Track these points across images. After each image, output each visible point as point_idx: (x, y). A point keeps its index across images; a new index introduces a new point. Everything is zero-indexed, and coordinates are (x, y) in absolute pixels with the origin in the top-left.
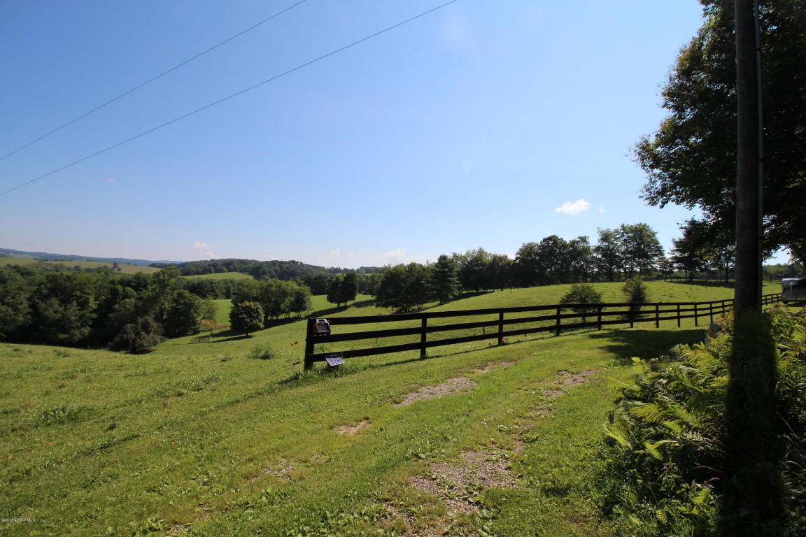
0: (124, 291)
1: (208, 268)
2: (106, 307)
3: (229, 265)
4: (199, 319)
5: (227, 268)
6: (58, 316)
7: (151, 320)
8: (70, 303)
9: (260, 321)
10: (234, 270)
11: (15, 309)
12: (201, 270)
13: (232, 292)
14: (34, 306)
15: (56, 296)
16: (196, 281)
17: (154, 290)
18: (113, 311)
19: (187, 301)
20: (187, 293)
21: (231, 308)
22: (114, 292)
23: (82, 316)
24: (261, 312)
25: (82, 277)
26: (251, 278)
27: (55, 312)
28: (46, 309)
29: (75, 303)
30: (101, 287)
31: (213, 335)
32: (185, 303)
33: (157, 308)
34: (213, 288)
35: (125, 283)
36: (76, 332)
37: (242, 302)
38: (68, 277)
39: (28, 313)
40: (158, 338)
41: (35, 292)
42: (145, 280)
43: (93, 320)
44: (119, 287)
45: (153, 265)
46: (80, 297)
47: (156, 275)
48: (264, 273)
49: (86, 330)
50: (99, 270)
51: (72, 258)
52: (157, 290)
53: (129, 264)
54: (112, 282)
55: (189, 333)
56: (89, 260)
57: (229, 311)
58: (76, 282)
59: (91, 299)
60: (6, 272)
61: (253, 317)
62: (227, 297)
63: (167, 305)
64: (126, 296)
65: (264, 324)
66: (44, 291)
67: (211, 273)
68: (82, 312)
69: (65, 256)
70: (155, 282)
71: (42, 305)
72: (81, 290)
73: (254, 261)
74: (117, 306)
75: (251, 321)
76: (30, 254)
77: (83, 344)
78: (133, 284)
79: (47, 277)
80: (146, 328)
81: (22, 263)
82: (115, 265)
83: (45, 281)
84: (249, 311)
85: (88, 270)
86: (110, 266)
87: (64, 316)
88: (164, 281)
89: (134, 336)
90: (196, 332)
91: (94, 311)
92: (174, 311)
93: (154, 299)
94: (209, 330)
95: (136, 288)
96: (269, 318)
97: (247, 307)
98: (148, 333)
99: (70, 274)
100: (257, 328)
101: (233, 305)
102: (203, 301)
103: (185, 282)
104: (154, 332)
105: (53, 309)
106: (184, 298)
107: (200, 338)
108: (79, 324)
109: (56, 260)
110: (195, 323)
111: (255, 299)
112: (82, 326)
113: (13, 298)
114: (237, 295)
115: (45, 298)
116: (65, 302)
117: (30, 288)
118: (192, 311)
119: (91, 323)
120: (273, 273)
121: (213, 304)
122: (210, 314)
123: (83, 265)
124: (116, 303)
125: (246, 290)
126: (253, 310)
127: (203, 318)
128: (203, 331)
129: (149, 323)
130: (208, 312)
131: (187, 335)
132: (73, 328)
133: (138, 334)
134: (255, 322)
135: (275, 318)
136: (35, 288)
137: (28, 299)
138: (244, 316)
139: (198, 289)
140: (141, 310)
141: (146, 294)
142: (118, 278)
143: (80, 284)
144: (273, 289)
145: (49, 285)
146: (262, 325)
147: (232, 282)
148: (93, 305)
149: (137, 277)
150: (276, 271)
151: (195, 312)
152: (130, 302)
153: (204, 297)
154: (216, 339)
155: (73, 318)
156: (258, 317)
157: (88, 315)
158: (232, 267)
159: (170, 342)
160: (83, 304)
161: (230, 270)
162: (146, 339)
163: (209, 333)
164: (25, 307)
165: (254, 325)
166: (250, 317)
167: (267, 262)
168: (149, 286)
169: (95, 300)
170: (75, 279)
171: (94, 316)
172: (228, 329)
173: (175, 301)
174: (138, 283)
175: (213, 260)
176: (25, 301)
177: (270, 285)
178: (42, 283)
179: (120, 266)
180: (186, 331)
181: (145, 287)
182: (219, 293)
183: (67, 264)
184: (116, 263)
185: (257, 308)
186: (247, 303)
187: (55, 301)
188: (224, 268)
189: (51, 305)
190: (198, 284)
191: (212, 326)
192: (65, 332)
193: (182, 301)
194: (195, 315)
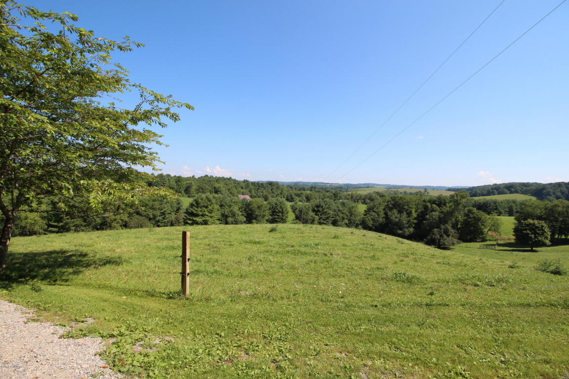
0: (432, 207)
1: (491, 191)
2: (422, 217)
3: (510, 188)
4: (486, 230)
5: (509, 190)
6: (397, 220)
7: (449, 227)
8: (403, 213)
9: (546, 238)
10: (516, 192)
11: (378, 215)
12: (485, 192)
13: (515, 210)
14: (386, 214)
15: (396, 208)
16: (482, 202)
17: (450, 207)
18: (426, 219)
19: (475, 215)
20: (475, 210)
21: (515, 224)
22: (426, 207)
23: (409, 221)
24: (546, 230)
25: (408, 198)
26: (534, 199)
27: (396, 218)
28: (391, 216)
29: (405, 213)
30: (418, 204)
31: (499, 245)
32: (474, 217)
33: (453, 219)
34: (496, 206)
35: (432, 202)
36: (406, 230)
37: (525, 219)
38: (401, 198)
39: (383, 218)
40: (455, 241)
41: (386, 206)
42: (445, 200)
43: (415, 224)
44: (429, 204)
45: (449, 190)
46: (407, 210)
47: (452, 196)
48: (548, 194)
49: (412, 230)
50: (417, 194)
51: (402, 187)
52: (453, 207)
53: (433, 189)
54: (424, 201)
55: (478, 240)
56: (411, 187)
57: (513, 226)
58: (405, 201)
59: (413, 211)
60: (374, 195)
61: (539, 234)
62: (510, 213)
63: (461, 218)
64: (433, 210)
65: (550, 241)
66: (390, 206)
67: (494, 194)
68: (409, 219)
69: (399, 186)
70: (451, 201)
71: (389, 213)
72: (408, 205)
73: (536, 183)
74: (428, 216)
75: (536, 237)
76: (383, 185)
77: (410, 237)
78: (437, 202)
79: (391, 198)
80: (446, 232)
81: (380, 191)
82: (426, 190)
83: (390, 200)
84: (533, 228)
85: (411, 194)
86: (423, 191)
87: (400, 220)
88: (457, 201)
89: (439, 237)
90: (484, 240)
91: (415, 219)
92: (466, 223)
93: (451, 214)
94: (495, 240)
95: (439, 205)
96: (556, 236)
97: (530, 224)
98: (448, 236)
99: (401, 196)
100: (544, 245)
101: (516, 222)
102: (489, 217)
103: (473, 202)
104: (452, 236)
105: (394, 215)
106: (473, 213)
107: (487, 245)
108: (407, 225)
109: (395, 188)
110: (482, 233)
111: (539, 218)
112: (409, 227)
113: (377, 209)
114: (521, 214)
115: (391, 209)
116: (400, 212)
117: (384, 204)
118: (480, 224)
119: (414, 225)
120: (559, 194)
121: (497, 220)
122: (495, 228)
123: (409, 191)
124: (427, 214)
125: (530, 210)
126: (537, 227)
127: (489, 230)
128: (490, 240)
129: (448, 230)
130: (493, 225)
131: (476, 242)
132: (405, 227)
133: (441, 236)
134: (540, 238)
135: (563, 237)
136: (386, 204)
137: (384, 210)
138: (528, 231)
139: (484, 207)
140: (442, 220)
141: (446, 209)
142: (427, 198)
143: (407, 202)
144: (560, 209)
145: (392, 202)
146: (548, 242)
147: (514, 202)
148: (414, 215)
149: (439, 198)
150: (563, 193)
151: (483, 225)
152: (436, 214)
153: (489, 213)
154: (501, 248)
155: (404, 222)
156: (543, 234)
157: (412, 220)
158: (513, 190)
159: (464, 244)
160: (409, 214)
161: (511, 192)
162: (447, 240)
163: (495, 243)
164: (382, 214)
165: (539, 240)
166: (535, 233)
167: (550, 184)
168: (447, 204)
169: (416, 212)
170: (404, 199)
171: (415, 221)
172: (513, 241)
173: (466, 215)
174: (440, 202)
175: (495, 184)
176: (382, 211)
177: (556, 206)
178: (389, 201)
179: (428, 191)
180: (476, 239)
181: (445, 204)
182: (502, 211)
183: (401, 190)
184: (426, 189)
185: (542, 226)
186: (530, 221)
187: (395, 211)
188: (506, 191)
189: (394, 214)
190: (484, 204)
191: (497, 237)
192: (401, 229)
193: (471, 216)
194: (483, 227)
